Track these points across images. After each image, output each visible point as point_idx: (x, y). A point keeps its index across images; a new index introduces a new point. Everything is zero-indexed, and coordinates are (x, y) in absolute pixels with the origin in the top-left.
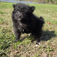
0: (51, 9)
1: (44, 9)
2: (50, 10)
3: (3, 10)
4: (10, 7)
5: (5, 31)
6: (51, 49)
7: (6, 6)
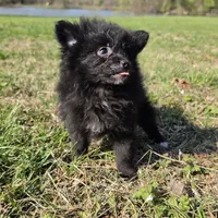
0: (186, 32)
1: (159, 35)
2: (182, 39)
3: (7, 46)
4: (29, 34)
5: (25, 117)
6: (197, 168)
7: (13, 29)
